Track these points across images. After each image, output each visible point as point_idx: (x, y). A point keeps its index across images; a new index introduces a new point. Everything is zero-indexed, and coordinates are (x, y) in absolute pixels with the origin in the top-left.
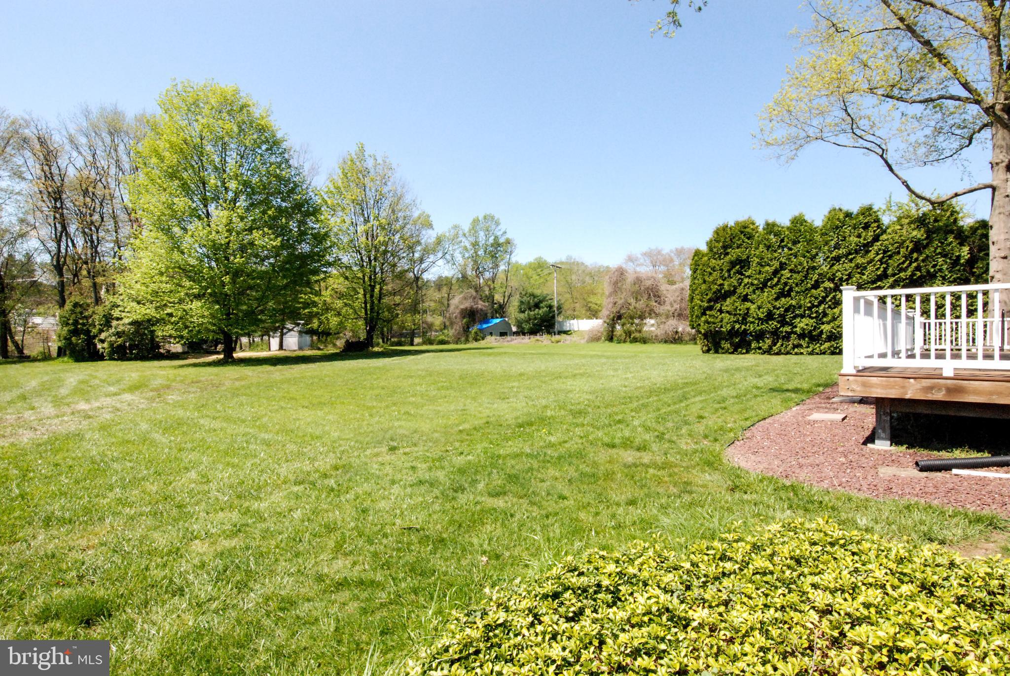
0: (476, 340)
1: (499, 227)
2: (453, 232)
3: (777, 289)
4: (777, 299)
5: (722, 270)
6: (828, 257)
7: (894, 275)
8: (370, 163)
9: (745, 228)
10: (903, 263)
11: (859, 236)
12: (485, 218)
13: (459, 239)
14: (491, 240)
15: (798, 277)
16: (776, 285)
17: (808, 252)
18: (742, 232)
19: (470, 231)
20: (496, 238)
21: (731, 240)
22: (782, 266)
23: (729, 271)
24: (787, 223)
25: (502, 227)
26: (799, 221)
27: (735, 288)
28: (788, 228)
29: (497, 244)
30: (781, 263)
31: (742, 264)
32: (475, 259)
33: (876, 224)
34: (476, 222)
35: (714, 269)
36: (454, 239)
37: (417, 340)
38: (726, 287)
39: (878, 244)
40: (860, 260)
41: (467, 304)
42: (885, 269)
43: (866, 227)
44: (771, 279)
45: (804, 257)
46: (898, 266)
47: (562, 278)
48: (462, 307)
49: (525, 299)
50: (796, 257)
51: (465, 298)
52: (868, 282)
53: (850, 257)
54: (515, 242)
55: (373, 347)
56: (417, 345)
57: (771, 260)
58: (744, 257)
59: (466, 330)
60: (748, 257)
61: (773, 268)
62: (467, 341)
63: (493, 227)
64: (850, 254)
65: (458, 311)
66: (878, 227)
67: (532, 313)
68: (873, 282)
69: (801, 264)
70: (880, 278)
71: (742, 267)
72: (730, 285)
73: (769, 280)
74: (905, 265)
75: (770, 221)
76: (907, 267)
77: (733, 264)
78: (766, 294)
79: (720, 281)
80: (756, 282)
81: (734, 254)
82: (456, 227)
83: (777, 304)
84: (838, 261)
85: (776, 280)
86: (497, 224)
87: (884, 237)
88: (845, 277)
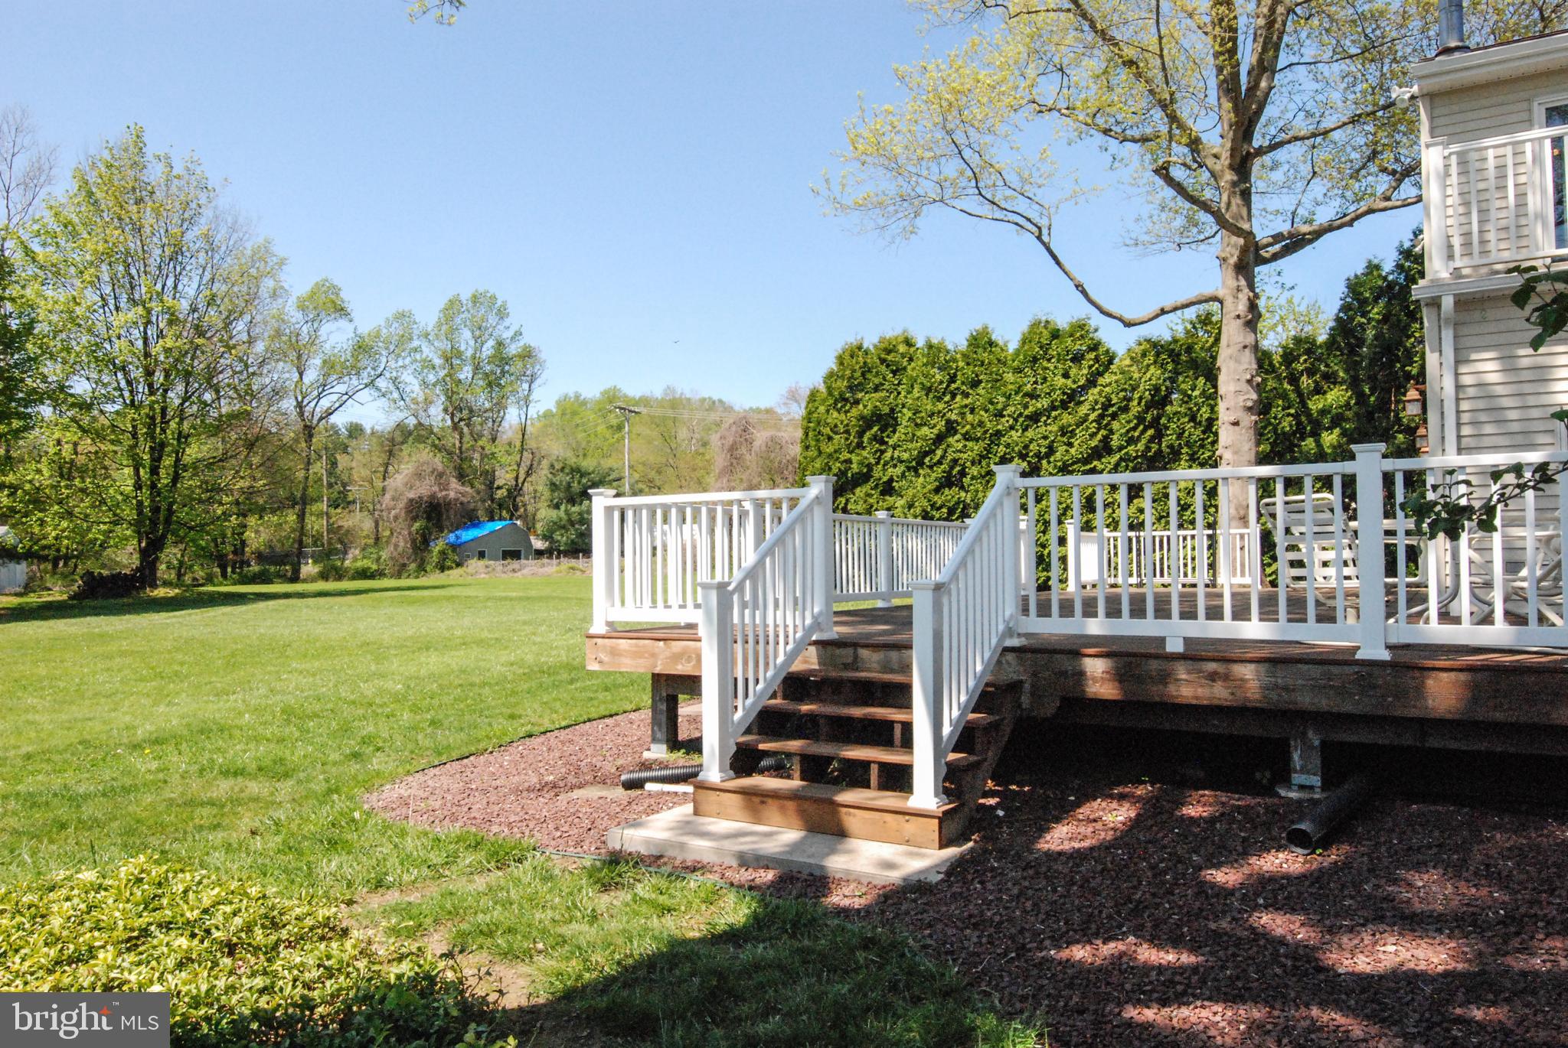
0: (443, 568)
1: (507, 322)
2: (396, 329)
3: (939, 471)
4: (937, 490)
5: (847, 432)
6: (1021, 415)
7: (1121, 448)
8: (155, 173)
9: (889, 352)
10: (1134, 429)
11: (1066, 376)
12: (475, 299)
13: (416, 343)
14: (488, 349)
15: (976, 448)
16: (940, 462)
17: (991, 403)
18: (883, 361)
19: (439, 325)
20: (500, 344)
21: (863, 374)
22: (951, 428)
23: (861, 434)
24: (963, 345)
25: (513, 322)
26: (982, 342)
27: (870, 467)
28: (964, 355)
29: (501, 358)
30: (949, 422)
31: (885, 421)
32: (452, 391)
33: (1092, 355)
34: (452, 307)
35: (834, 429)
36: (401, 344)
37: (309, 568)
38: (855, 467)
39: (1096, 391)
40: (1067, 419)
41: (424, 489)
42: (1106, 440)
43: (1077, 358)
44: (933, 452)
45: (987, 411)
46: (1128, 431)
47: (655, 434)
48: (411, 495)
49: (562, 478)
50: (972, 411)
51: (419, 475)
52: (1078, 461)
53: (1054, 414)
54: (543, 356)
55: (154, 586)
56: (305, 581)
57: (931, 415)
58: (886, 410)
59: (421, 545)
60: (892, 410)
61: (935, 431)
62: (422, 569)
63: (492, 320)
64: (1054, 408)
65: (401, 505)
66: (1097, 359)
67: (575, 509)
68: (1086, 461)
69: (981, 424)
70: (1097, 453)
71: (882, 430)
72: (861, 463)
73: (926, 454)
74: (1136, 434)
75: (935, 341)
76: (1139, 438)
77: (867, 423)
78: (921, 479)
79: (845, 455)
80: (905, 456)
81: (870, 402)
82: (401, 316)
83: (938, 499)
84: (1037, 421)
85: (939, 453)
86: (502, 313)
87: (1107, 378)
88: (1043, 450)
